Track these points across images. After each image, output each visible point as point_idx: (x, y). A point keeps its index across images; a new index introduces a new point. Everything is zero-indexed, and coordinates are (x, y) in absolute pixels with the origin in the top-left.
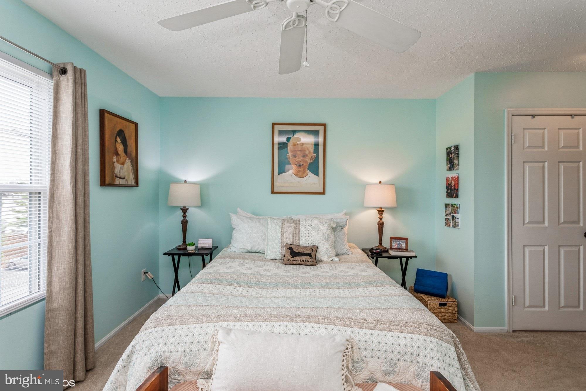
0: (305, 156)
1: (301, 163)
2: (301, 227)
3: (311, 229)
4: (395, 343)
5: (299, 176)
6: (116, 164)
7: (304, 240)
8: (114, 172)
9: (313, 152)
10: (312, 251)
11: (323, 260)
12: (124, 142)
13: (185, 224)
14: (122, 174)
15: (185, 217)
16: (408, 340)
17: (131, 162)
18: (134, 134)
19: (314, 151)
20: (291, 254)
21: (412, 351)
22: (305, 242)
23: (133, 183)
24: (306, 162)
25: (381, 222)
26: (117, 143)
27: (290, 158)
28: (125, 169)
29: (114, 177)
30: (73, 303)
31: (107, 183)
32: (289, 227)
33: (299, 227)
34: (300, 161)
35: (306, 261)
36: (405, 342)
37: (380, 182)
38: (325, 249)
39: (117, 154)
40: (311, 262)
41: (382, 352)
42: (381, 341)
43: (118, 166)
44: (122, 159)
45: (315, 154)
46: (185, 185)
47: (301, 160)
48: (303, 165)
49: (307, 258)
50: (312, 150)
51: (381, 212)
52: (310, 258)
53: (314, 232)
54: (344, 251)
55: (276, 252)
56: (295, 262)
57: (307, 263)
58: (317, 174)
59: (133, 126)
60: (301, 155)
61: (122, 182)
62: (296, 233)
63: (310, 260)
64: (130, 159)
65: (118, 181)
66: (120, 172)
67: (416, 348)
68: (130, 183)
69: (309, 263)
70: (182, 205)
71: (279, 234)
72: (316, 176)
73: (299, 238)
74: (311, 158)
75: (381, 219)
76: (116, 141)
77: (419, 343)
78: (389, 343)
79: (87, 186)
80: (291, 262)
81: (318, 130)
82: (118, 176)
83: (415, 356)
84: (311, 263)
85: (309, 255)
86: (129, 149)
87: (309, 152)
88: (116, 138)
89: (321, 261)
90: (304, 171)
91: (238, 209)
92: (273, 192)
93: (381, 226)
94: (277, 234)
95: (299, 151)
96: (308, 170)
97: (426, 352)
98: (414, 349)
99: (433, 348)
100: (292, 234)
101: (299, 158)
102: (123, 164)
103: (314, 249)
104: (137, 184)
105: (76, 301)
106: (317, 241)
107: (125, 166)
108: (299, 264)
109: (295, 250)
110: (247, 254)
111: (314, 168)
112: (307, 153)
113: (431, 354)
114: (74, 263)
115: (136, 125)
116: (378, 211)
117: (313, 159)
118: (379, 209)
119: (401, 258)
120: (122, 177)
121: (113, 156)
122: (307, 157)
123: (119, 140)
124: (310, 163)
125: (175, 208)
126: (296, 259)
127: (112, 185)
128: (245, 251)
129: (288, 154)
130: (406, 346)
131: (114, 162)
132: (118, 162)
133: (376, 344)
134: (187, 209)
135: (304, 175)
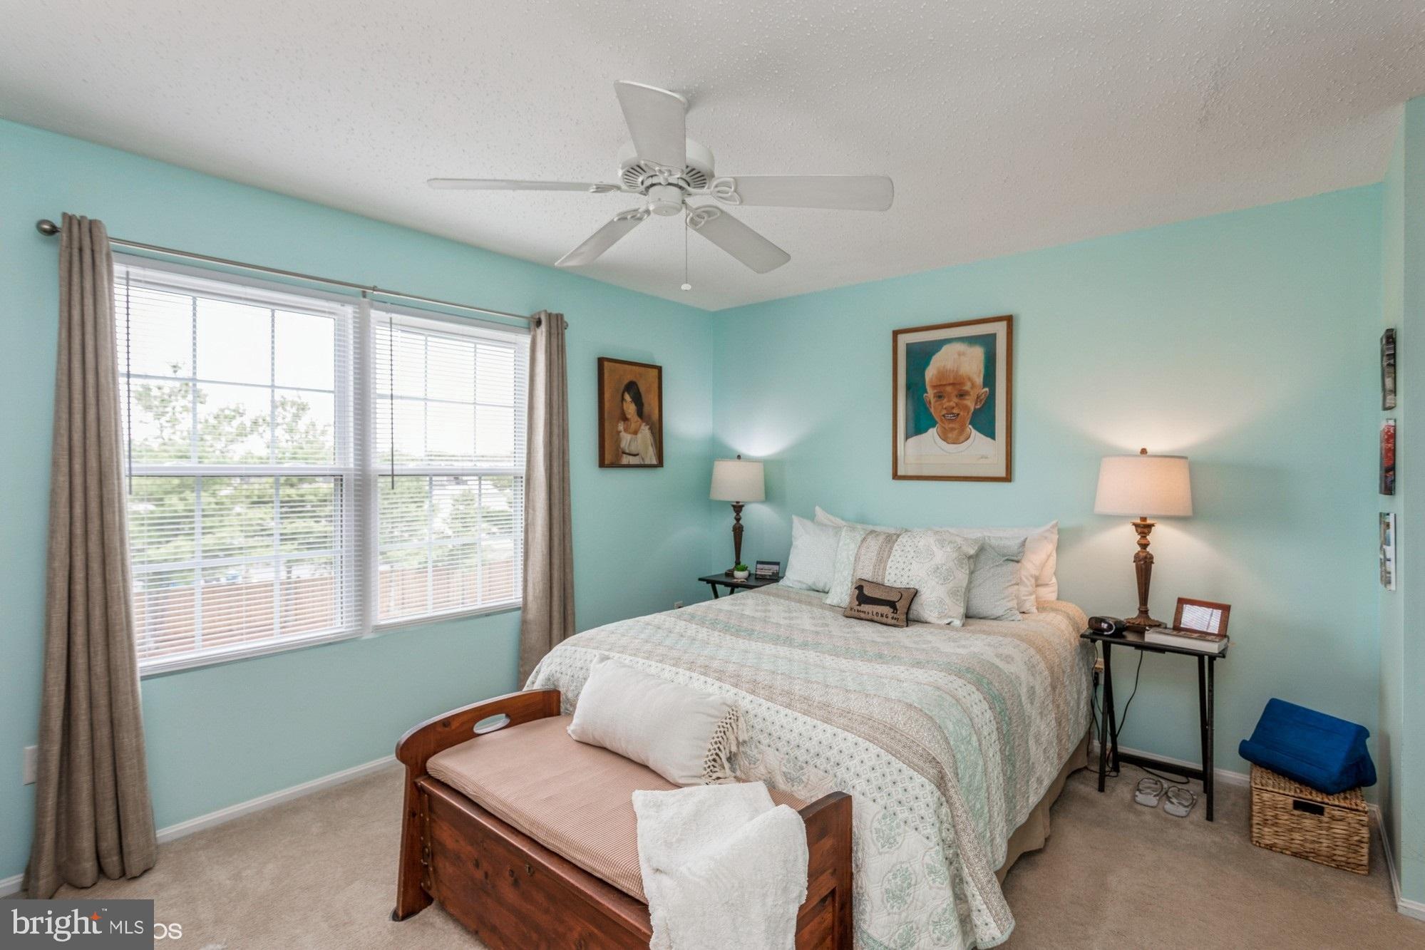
0: (962, 395)
1: (955, 411)
2: (896, 547)
3: (913, 554)
4: (804, 733)
5: (950, 441)
6: (623, 434)
7: (893, 575)
8: (619, 446)
9: (982, 383)
10: (898, 598)
11: (929, 620)
12: (638, 400)
13: (738, 531)
14: (633, 449)
15: (738, 519)
16: (828, 735)
17: (651, 429)
18: (656, 385)
19: (984, 383)
20: (858, 598)
21: (829, 754)
22: (894, 579)
23: (654, 462)
24: (966, 408)
25: (1143, 555)
26: (624, 403)
27: (930, 403)
28: (639, 441)
29: (620, 453)
30: (546, 618)
31: (606, 462)
32: (874, 545)
33: (891, 548)
34: (953, 408)
35: (882, 616)
36: (821, 736)
37: (1144, 451)
38: (934, 599)
39: (625, 419)
40: (893, 618)
41: (784, 742)
42: (785, 725)
43: (626, 439)
44: (633, 426)
45: (987, 389)
46: (737, 463)
47: (954, 405)
48: (958, 415)
49: (886, 610)
50: (979, 380)
51: (1144, 528)
52: (892, 610)
53: (917, 560)
54: (999, 612)
55: (842, 593)
56: (862, 615)
57: (884, 620)
58: (991, 434)
59: (655, 372)
60: (956, 393)
61: (633, 460)
62: (882, 560)
63: (891, 615)
64: (647, 424)
65: (626, 460)
66: (629, 445)
67: (835, 751)
68: (647, 462)
69: (890, 621)
70: (733, 498)
71: (852, 559)
72: (989, 439)
73: (885, 569)
74: (978, 398)
75: (1144, 546)
76: (623, 399)
77: (843, 746)
78: (797, 731)
79: (566, 468)
80: (856, 614)
81: (993, 332)
82: (627, 451)
83: (832, 763)
84: (893, 622)
85: (892, 605)
86: (646, 409)
87: (973, 386)
88: (623, 395)
89: (926, 623)
90: (962, 429)
91: (817, 508)
92: (896, 476)
93: (1144, 566)
94: (848, 558)
95: (950, 384)
96: (970, 426)
97: (851, 763)
98: (832, 752)
99: (866, 761)
100: (873, 561)
101: (949, 401)
102: (635, 433)
103: (905, 595)
104: (660, 463)
105: (551, 617)
106: (919, 578)
107: (639, 435)
108: (872, 621)
109: (866, 592)
110: (807, 592)
111: (983, 421)
112: (967, 387)
113: (858, 768)
114: (548, 567)
115: (659, 369)
116: (1136, 525)
117: (981, 401)
118: (1138, 521)
119: (1200, 656)
120: (636, 453)
121: (618, 422)
122: (967, 397)
123: (627, 397)
124: (975, 409)
125: (723, 504)
126: (864, 610)
127: (615, 465)
128: (804, 586)
129: (927, 392)
130: (820, 743)
131: (620, 432)
132: (626, 430)
133: (777, 727)
134: (742, 506)
135: (962, 438)
